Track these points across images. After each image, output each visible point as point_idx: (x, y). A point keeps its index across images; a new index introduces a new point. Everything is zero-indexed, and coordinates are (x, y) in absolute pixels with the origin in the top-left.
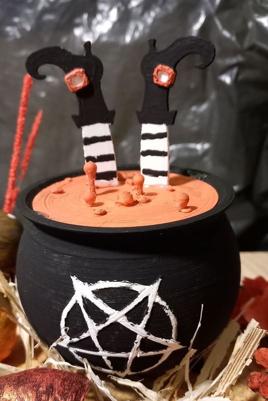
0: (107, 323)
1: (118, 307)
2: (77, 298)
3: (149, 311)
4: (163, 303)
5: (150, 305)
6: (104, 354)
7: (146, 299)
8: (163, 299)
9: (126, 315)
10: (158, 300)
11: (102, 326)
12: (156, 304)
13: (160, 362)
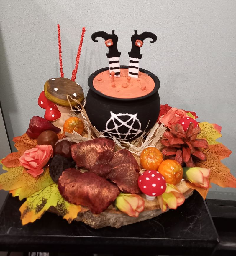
0: (121, 125)
1: (125, 121)
2: (112, 118)
3: (134, 122)
4: (138, 120)
5: (134, 120)
6: (119, 134)
7: (133, 119)
8: (138, 118)
9: (127, 123)
11: (119, 126)
12: (136, 120)
13: (135, 136)
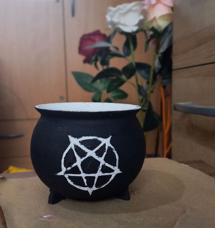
0: (86, 157)
2: (71, 146)
3: (106, 150)
8: (112, 145)
10: (110, 145)
12: (109, 147)
13: (110, 180)
